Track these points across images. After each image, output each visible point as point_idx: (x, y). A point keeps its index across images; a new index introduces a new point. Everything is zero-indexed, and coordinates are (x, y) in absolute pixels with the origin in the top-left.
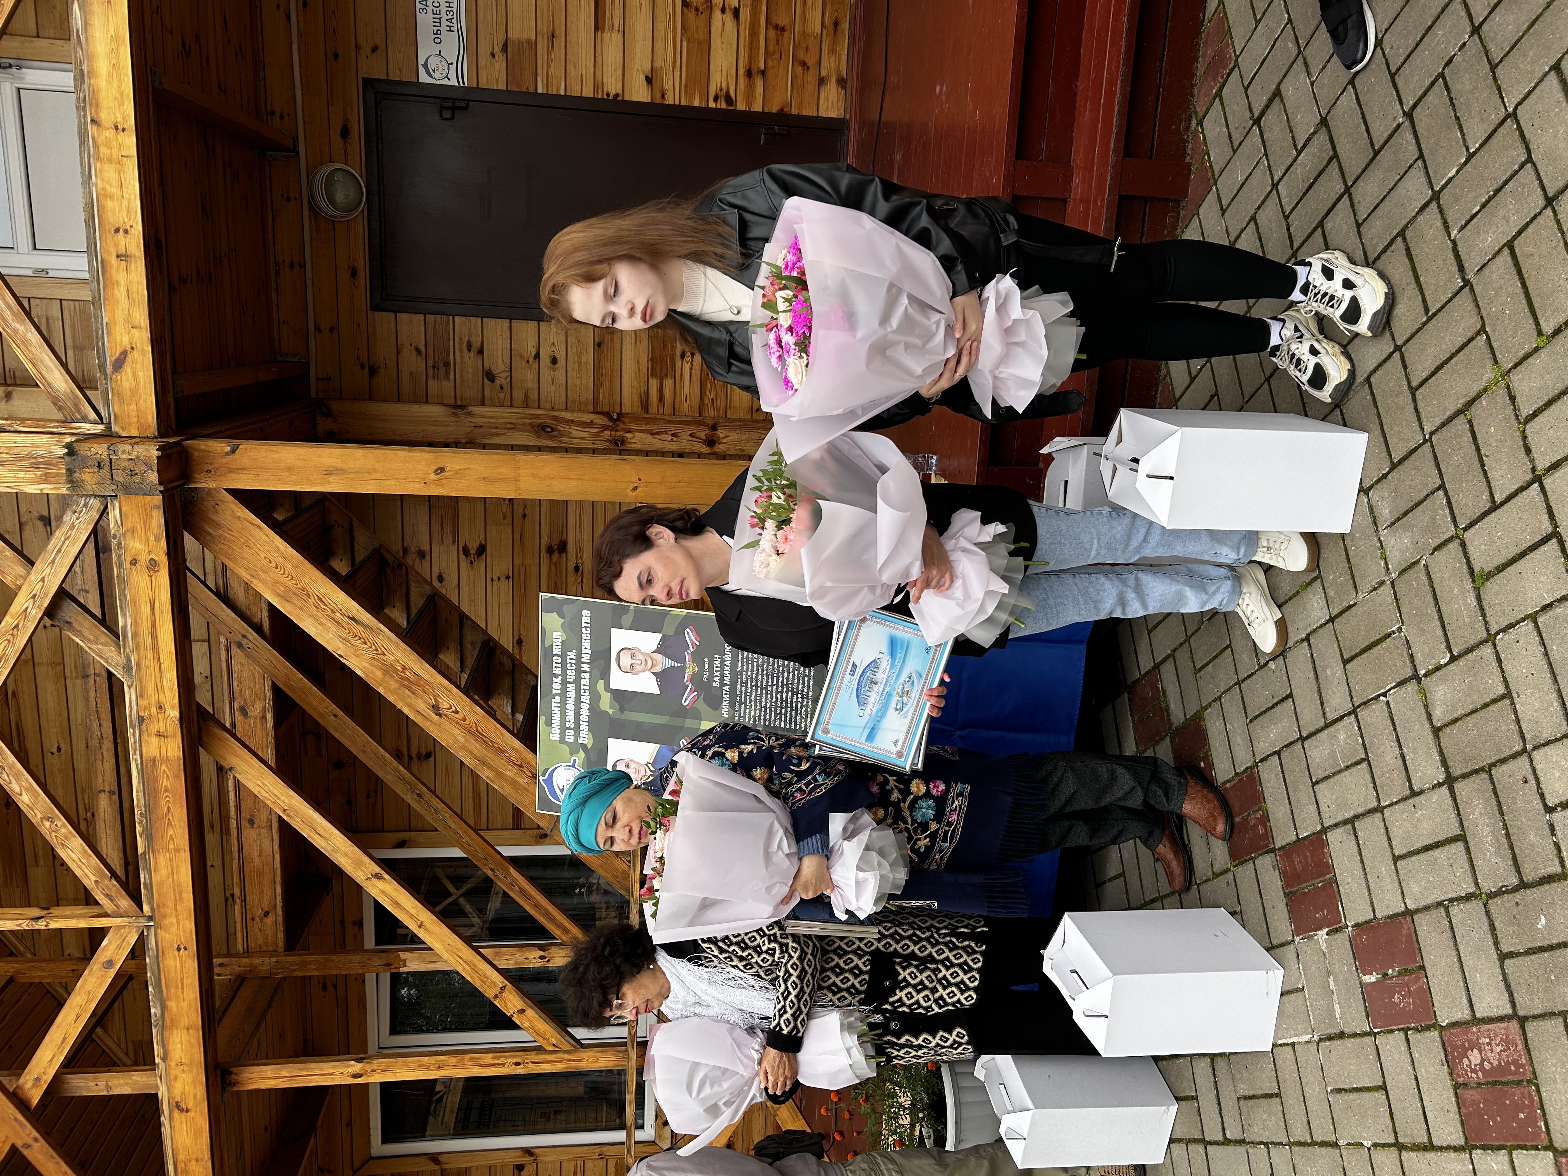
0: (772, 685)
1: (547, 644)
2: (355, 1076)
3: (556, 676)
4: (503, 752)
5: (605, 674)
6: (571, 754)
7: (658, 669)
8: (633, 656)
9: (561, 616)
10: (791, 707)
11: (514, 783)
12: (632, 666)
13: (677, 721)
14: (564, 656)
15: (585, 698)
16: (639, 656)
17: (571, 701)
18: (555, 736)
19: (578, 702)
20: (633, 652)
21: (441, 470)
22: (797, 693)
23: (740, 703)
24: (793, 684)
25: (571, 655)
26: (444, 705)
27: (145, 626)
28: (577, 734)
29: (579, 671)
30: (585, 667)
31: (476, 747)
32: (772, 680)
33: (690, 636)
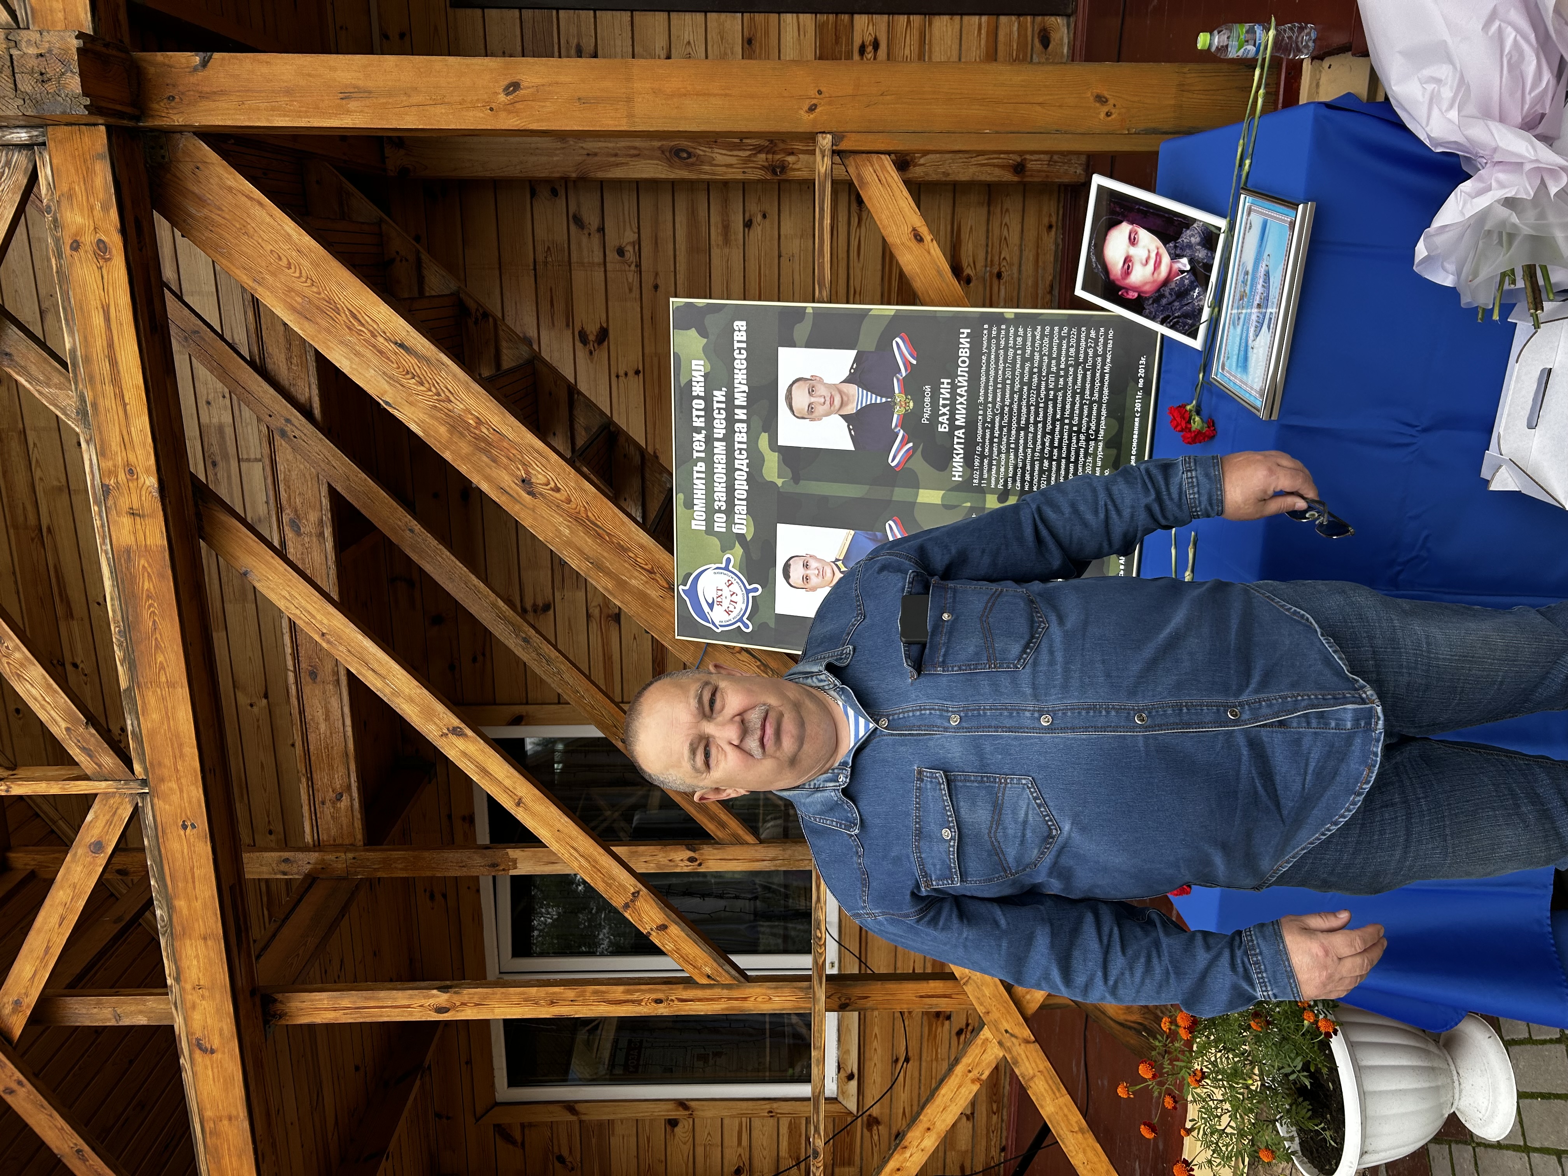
0: (1036, 423)
1: (683, 381)
2: (440, 1010)
3: (698, 430)
4: (625, 550)
5: (770, 424)
6: (724, 550)
7: (851, 409)
8: (811, 392)
9: (703, 333)
10: (1068, 458)
11: (643, 597)
12: (811, 408)
13: (880, 493)
14: (708, 398)
15: (742, 462)
16: (821, 390)
17: (720, 469)
18: (699, 525)
19: (731, 470)
20: (811, 384)
21: (515, 86)
22: (1079, 432)
23: (982, 456)
24: (1071, 418)
25: (719, 395)
26: (539, 478)
27: (99, 344)
28: (730, 521)
29: (731, 421)
30: (741, 414)
31: (588, 543)
32: (1037, 414)
33: (900, 349)
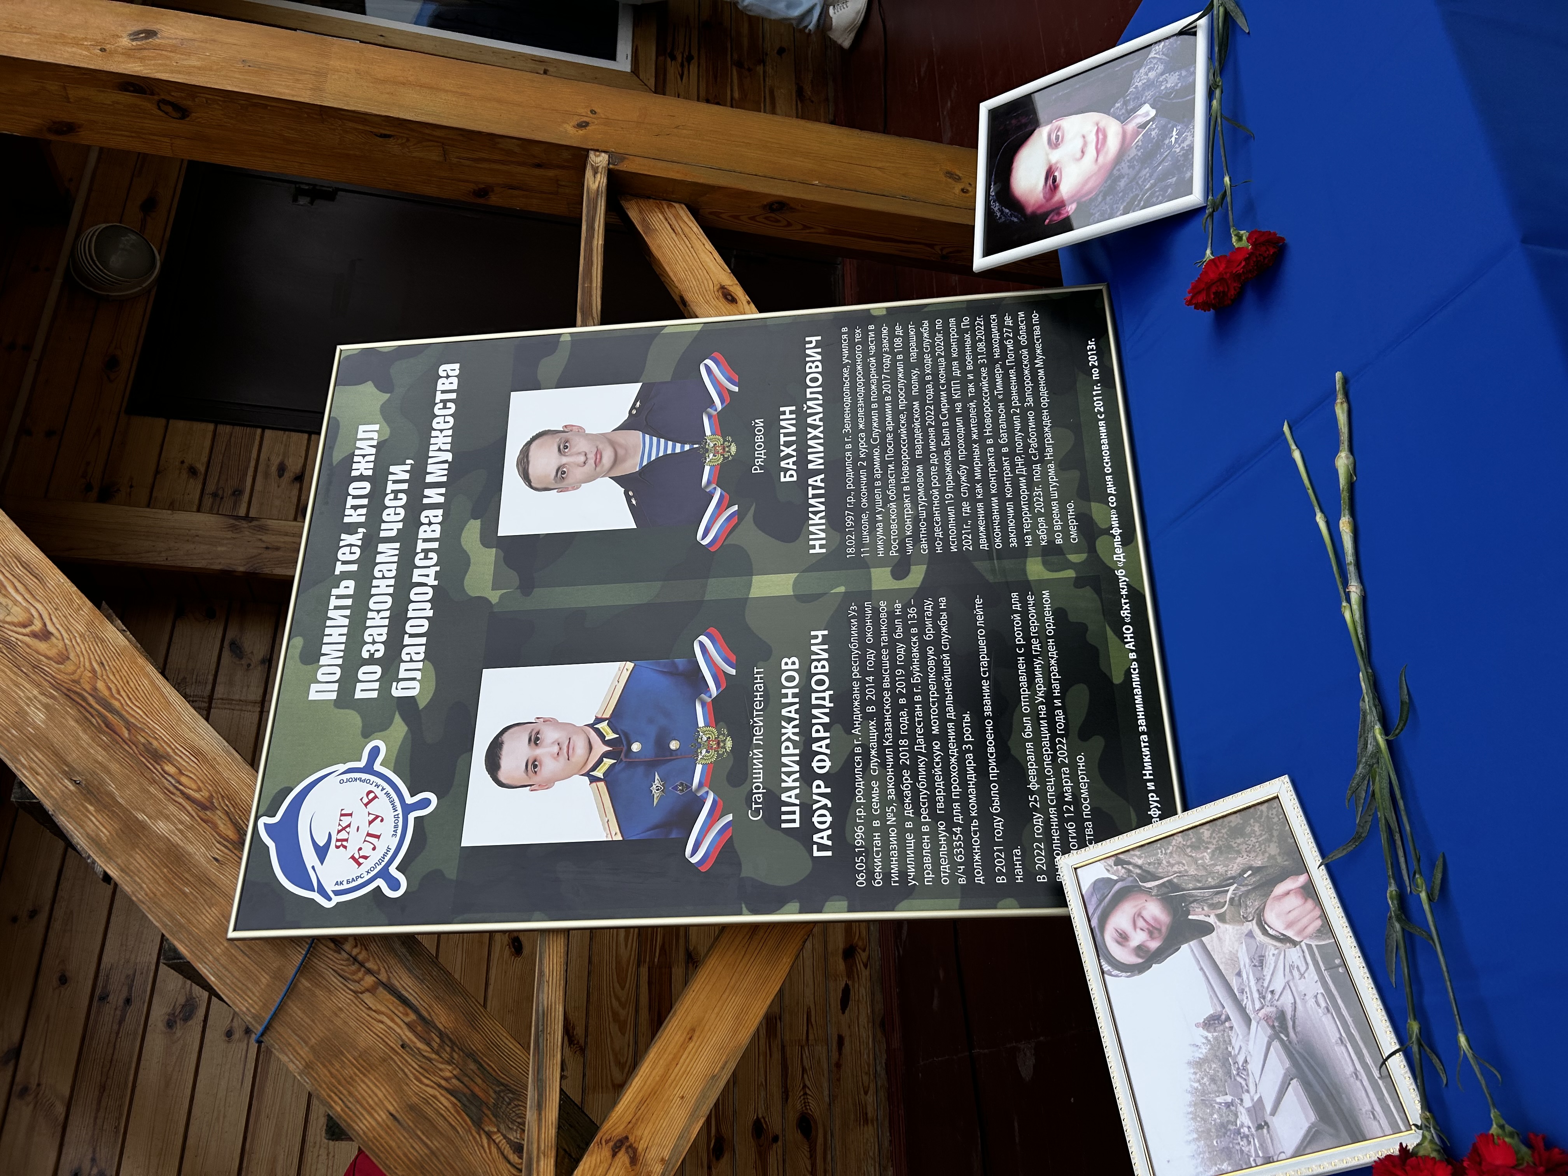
0: (940, 451)
3: (351, 529)
5: (486, 504)
6: (367, 734)
7: (632, 466)
8: (563, 450)
9: (384, 385)
10: (1001, 494)
12: (561, 473)
13: (682, 591)
14: (378, 479)
15: (426, 572)
16: (581, 445)
17: (383, 587)
18: (324, 691)
19: (403, 587)
20: (564, 438)
21: (149, 34)
22: (1012, 454)
23: (858, 511)
24: (996, 434)
25: (400, 472)
28: (390, 675)
29: (415, 508)
30: (434, 496)
31: (79, 741)
32: (939, 437)
33: (713, 374)
